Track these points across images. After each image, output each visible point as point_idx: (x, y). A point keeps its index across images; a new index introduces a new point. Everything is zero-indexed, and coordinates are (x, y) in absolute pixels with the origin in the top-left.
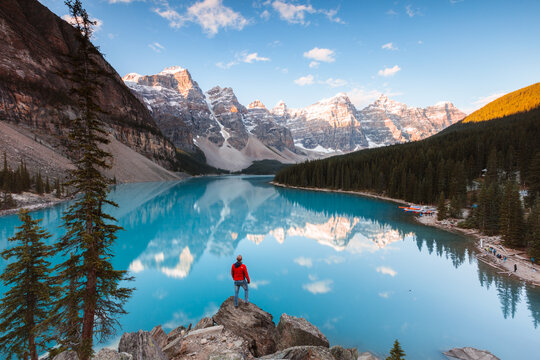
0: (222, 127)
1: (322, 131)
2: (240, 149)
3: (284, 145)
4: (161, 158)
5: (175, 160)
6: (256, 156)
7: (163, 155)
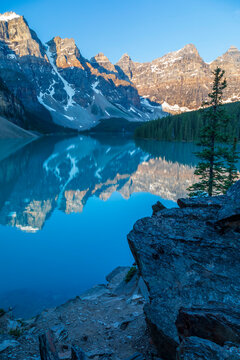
0: (65, 82)
1: (168, 87)
2: (86, 106)
3: (130, 102)
4: (12, 116)
5: (24, 118)
6: (103, 114)
7: (13, 112)
